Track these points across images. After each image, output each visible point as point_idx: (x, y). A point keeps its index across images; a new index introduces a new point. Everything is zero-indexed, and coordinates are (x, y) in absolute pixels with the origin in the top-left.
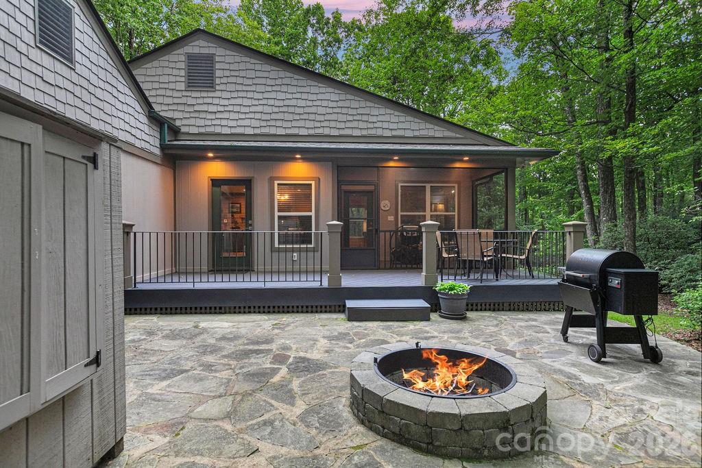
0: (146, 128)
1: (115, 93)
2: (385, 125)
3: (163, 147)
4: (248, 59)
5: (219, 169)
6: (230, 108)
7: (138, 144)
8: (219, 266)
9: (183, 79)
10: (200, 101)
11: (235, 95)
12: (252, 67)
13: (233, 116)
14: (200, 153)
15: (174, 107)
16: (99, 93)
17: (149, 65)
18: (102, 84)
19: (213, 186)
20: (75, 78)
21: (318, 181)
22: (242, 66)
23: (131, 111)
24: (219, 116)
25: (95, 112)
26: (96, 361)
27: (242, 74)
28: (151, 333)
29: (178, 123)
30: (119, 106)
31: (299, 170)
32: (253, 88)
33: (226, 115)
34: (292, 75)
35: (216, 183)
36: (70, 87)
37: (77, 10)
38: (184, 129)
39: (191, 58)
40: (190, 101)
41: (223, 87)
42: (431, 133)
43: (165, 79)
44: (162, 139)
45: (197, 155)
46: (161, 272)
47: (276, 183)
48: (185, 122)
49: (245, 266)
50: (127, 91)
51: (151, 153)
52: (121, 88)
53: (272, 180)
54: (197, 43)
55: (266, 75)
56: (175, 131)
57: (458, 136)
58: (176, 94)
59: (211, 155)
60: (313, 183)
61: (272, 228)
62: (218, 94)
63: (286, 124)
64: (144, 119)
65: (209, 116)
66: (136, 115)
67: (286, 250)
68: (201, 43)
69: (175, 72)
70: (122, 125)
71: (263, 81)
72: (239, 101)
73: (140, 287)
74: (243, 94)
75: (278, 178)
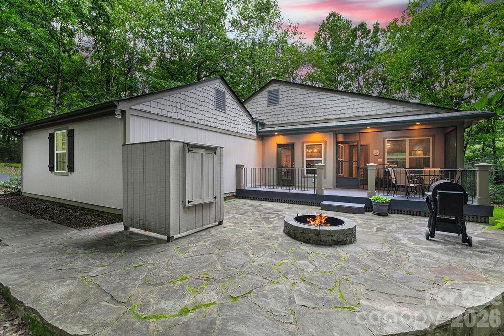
0: (250, 127)
1: (239, 116)
2: (364, 109)
3: (258, 133)
4: (292, 88)
5: (280, 139)
6: (285, 112)
7: (248, 133)
8: (279, 184)
9: (266, 102)
10: (273, 110)
11: (287, 105)
12: (295, 91)
13: (286, 115)
14: (272, 134)
15: (263, 114)
16: (233, 118)
17: (255, 98)
18: (234, 115)
19: (278, 147)
20: (226, 115)
21: (326, 142)
22: (290, 92)
23: (245, 121)
24: (280, 116)
25: (232, 125)
26: (215, 198)
27: (290, 95)
28: (244, 204)
29: (264, 121)
30: (240, 120)
31: (316, 137)
32: (295, 101)
33: (283, 115)
34: (313, 91)
35: (279, 146)
36: (224, 119)
37: (227, 92)
38: (267, 123)
39: (269, 92)
40: (269, 111)
41: (282, 103)
42: (395, 110)
43: (260, 103)
44: (257, 129)
45: (271, 134)
46: (257, 185)
47: (305, 144)
48: (267, 120)
49: (291, 184)
50: (244, 114)
51: (253, 136)
52: (241, 113)
53: (303, 143)
54: (272, 85)
55: (300, 93)
56: (263, 125)
57: (414, 109)
58: (264, 109)
59: (276, 134)
60: (323, 143)
61: (303, 167)
62: (280, 106)
63: (309, 116)
64: (250, 123)
65: (277, 116)
66: (247, 122)
67: (308, 177)
68: (274, 85)
69: (264, 99)
70: (241, 127)
71: (300, 97)
72: (289, 108)
73: (246, 189)
74: (290, 104)
75: (306, 142)
